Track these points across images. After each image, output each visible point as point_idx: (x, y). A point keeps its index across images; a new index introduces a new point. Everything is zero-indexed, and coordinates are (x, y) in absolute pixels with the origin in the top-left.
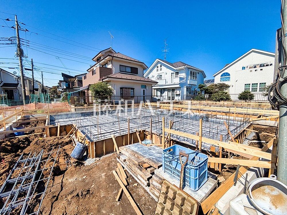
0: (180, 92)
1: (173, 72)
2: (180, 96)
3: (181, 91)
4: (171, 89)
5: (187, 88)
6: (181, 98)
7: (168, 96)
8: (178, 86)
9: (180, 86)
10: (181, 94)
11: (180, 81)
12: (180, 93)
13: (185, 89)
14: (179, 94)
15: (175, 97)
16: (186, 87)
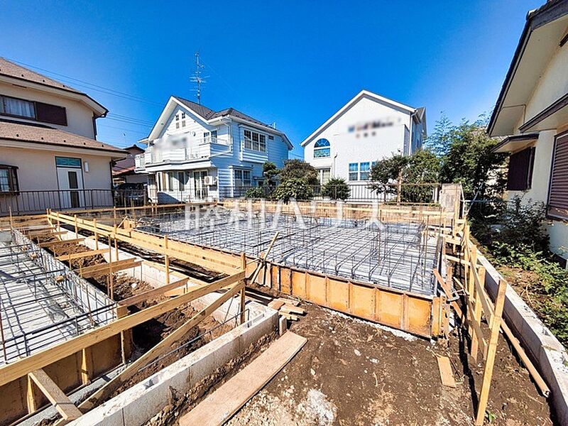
0: (215, 179)
1: (207, 131)
2: (218, 190)
3: (217, 178)
4: (200, 171)
5: (236, 171)
6: (218, 195)
7: (195, 189)
8: (208, 165)
9: (214, 166)
10: (218, 185)
11: (211, 153)
12: (216, 183)
13: (231, 172)
14: (216, 186)
15: (209, 191)
16: (233, 168)
